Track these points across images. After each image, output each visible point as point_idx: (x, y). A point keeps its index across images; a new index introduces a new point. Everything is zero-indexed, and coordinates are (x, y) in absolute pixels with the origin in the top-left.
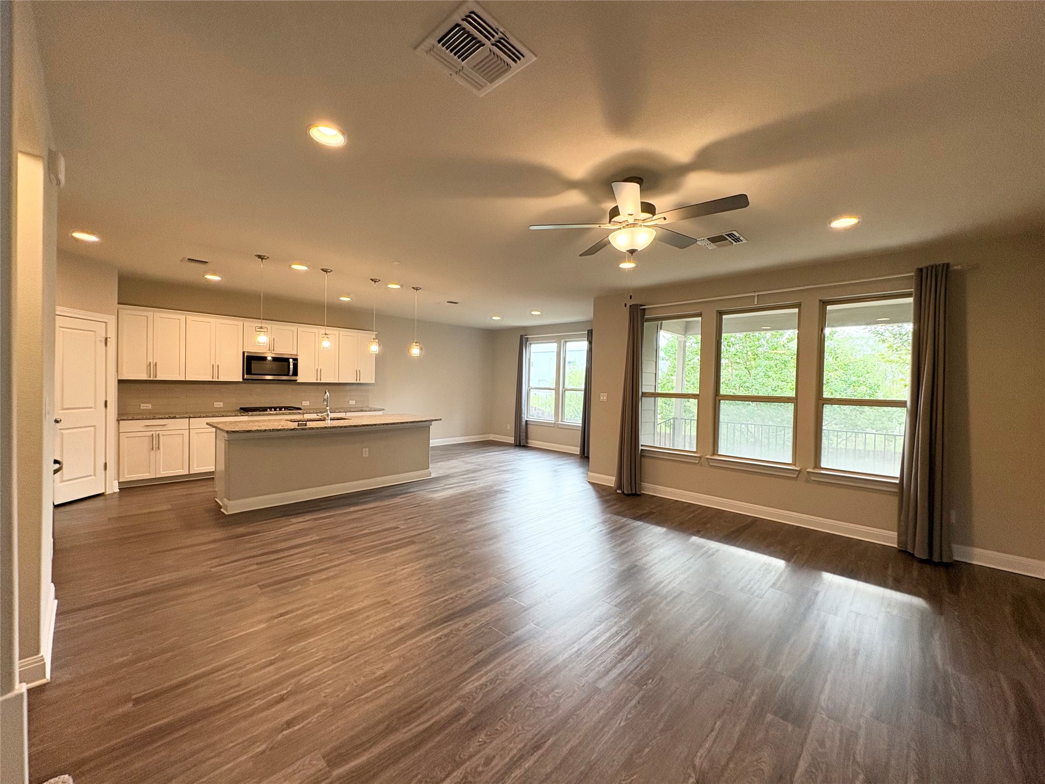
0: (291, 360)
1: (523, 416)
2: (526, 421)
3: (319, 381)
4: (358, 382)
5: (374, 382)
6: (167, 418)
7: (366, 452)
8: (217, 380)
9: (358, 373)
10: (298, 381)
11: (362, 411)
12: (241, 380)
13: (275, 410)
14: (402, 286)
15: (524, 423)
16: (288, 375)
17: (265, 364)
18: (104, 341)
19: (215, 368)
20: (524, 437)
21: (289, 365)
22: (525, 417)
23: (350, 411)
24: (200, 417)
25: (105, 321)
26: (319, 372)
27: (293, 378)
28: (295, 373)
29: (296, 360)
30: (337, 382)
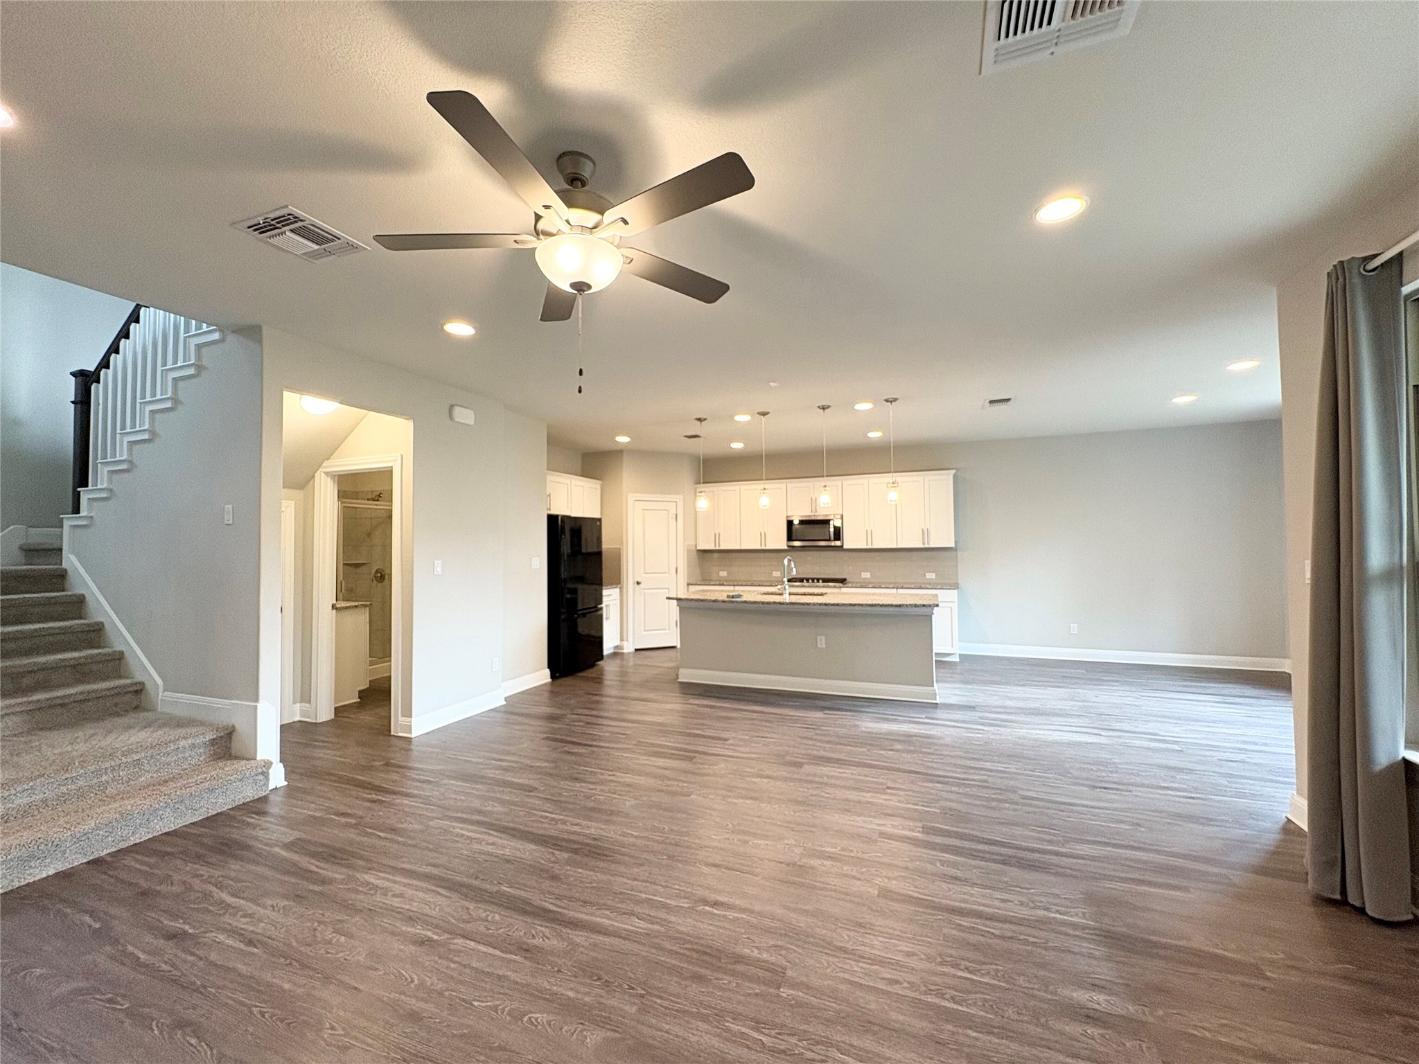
0: (831, 523)
4: (927, 546)
5: (954, 545)
6: (718, 585)
7: (822, 642)
8: (766, 548)
9: (925, 533)
10: (845, 548)
11: (921, 588)
12: (786, 548)
14: (874, 404)
16: (829, 540)
18: (675, 518)
19: (763, 537)
21: (828, 528)
23: (902, 588)
25: (676, 500)
26: (869, 535)
27: (836, 543)
30: (894, 546)
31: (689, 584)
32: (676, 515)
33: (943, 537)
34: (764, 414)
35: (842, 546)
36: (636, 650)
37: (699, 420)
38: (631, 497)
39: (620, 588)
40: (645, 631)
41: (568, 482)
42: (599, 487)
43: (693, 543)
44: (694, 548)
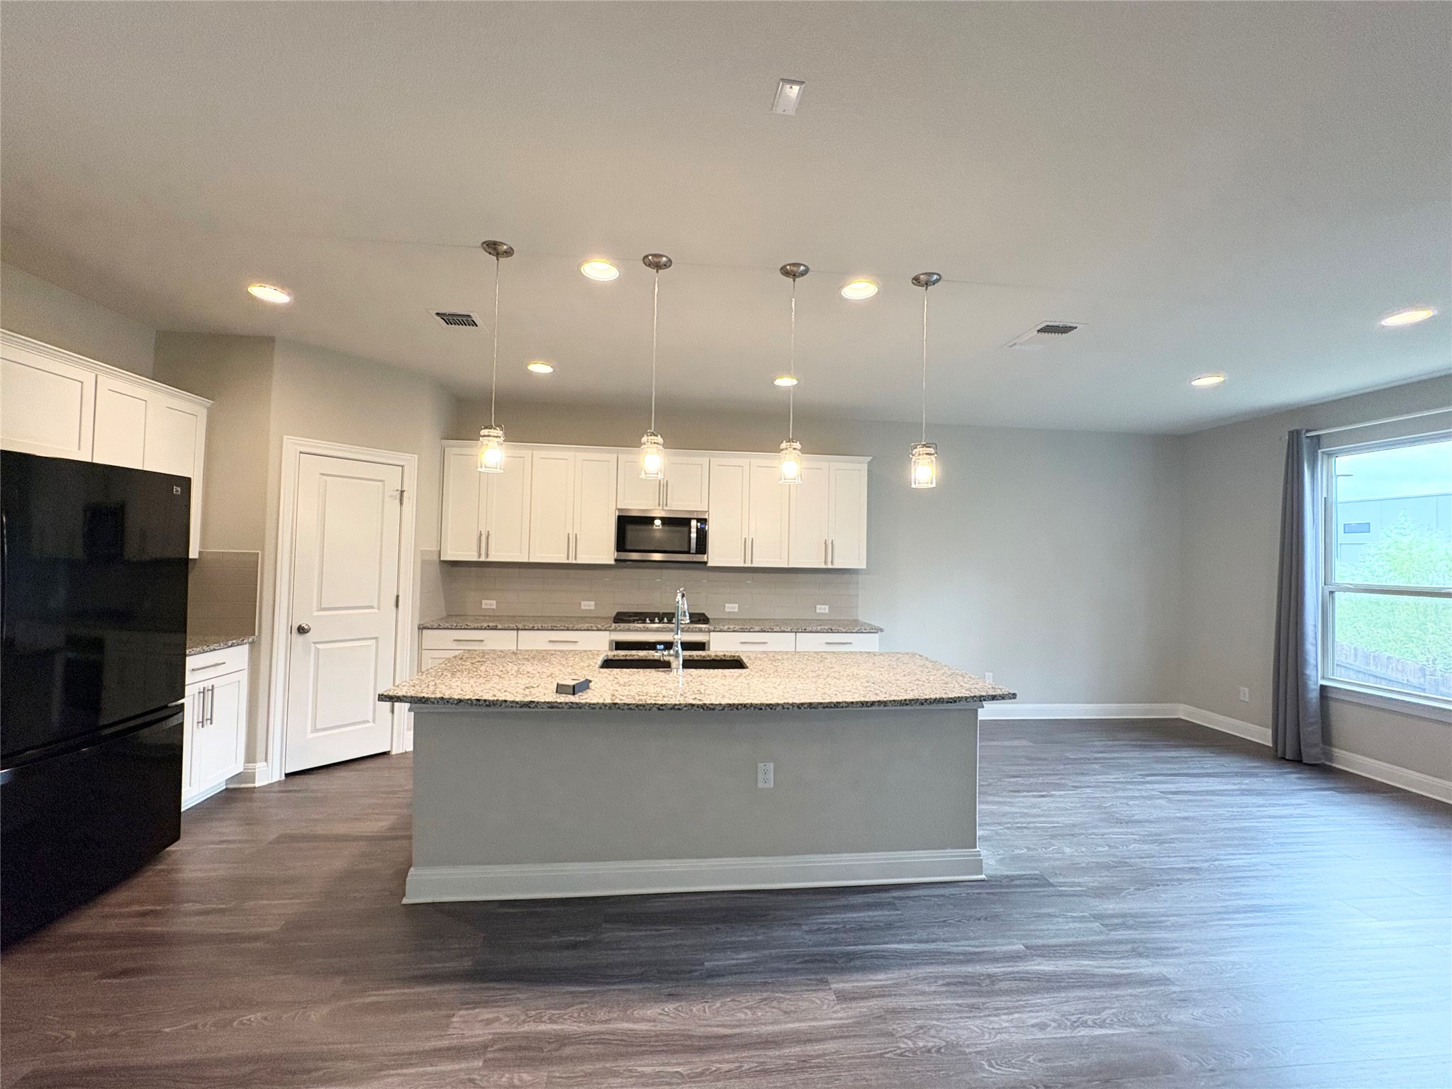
0: (694, 523)
1: (1310, 671)
2: (1323, 688)
3: (748, 565)
4: (830, 566)
5: (865, 567)
6: (485, 629)
8: (574, 562)
9: (829, 547)
10: (709, 564)
12: (616, 562)
13: (661, 621)
15: (1314, 695)
16: (688, 552)
17: (650, 530)
18: (398, 497)
19: (572, 542)
20: (1317, 738)
21: (690, 532)
22: (1316, 677)
24: (533, 629)
25: (402, 463)
26: (749, 546)
27: (699, 558)
28: (702, 547)
29: (703, 521)
30: (785, 565)
31: (422, 628)
32: (402, 492)
33: (851, 555)
34: (656, 263)
35: (706, 563)
36: (287, 775)
37: (493, 247)
38: (292, 445)
39: (252, 643)
40: (315, 730)
41: (88, 377)
42: (203, 413)
43: (435, 549)
44: (435, 558)
